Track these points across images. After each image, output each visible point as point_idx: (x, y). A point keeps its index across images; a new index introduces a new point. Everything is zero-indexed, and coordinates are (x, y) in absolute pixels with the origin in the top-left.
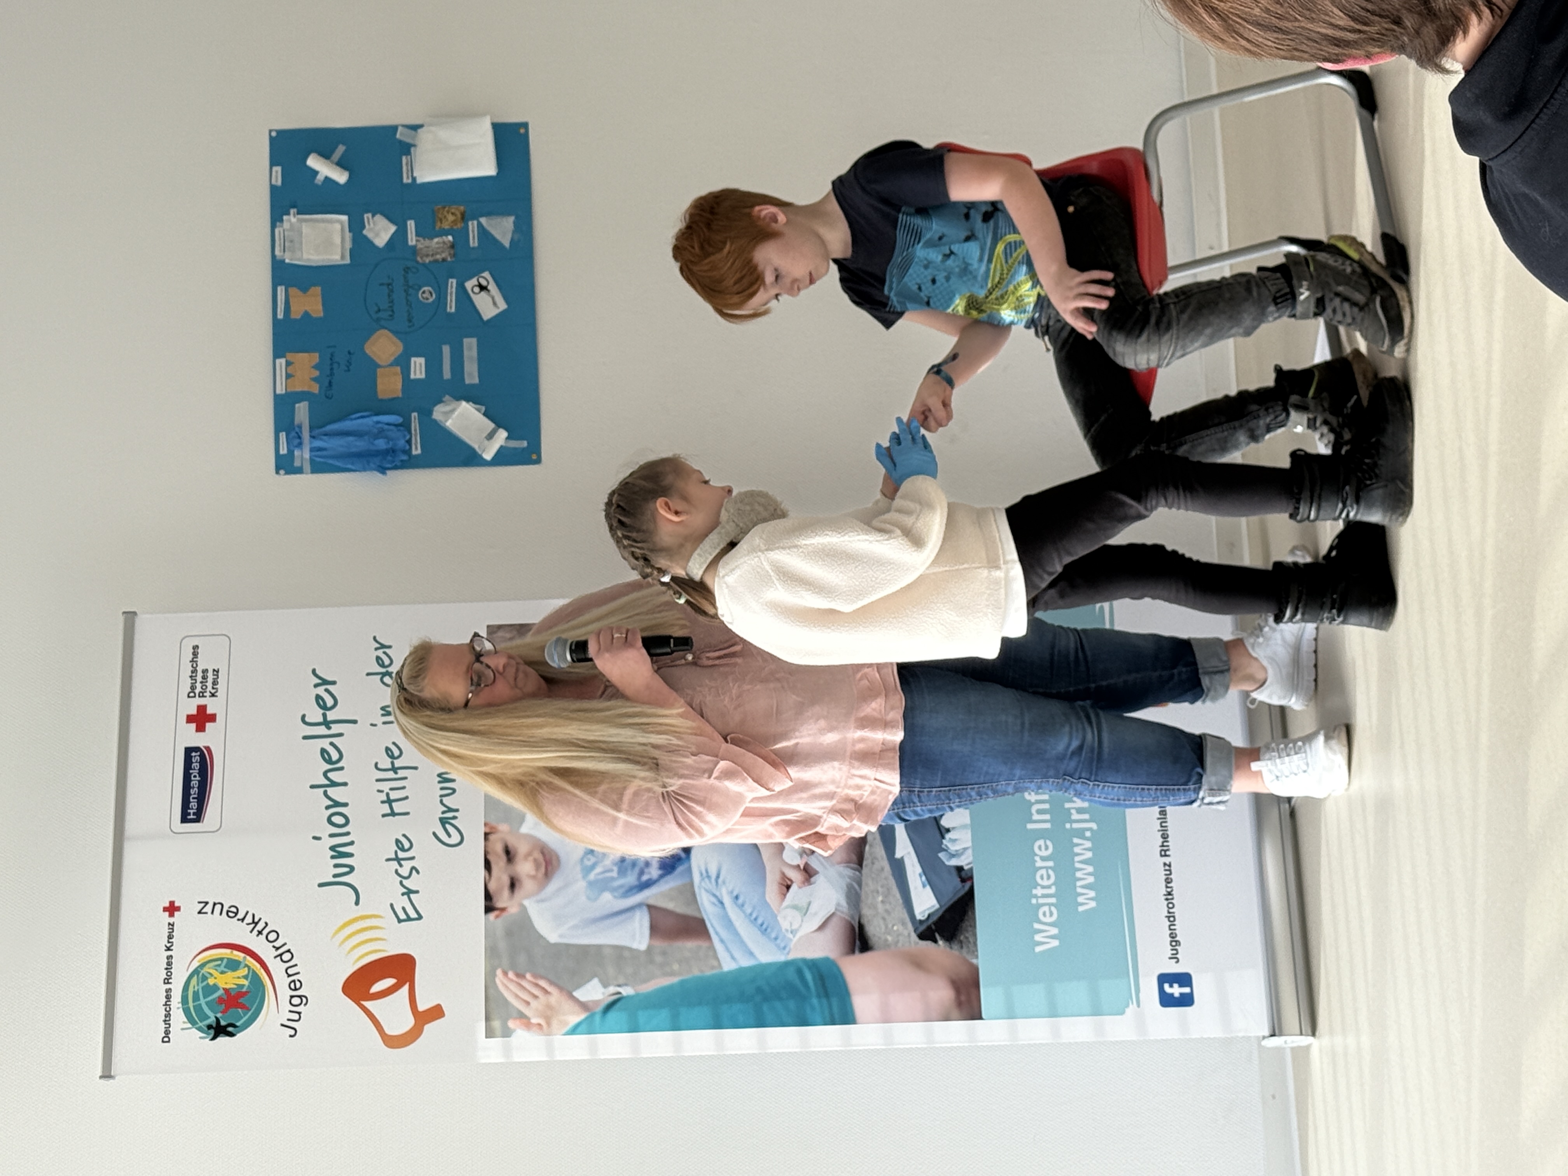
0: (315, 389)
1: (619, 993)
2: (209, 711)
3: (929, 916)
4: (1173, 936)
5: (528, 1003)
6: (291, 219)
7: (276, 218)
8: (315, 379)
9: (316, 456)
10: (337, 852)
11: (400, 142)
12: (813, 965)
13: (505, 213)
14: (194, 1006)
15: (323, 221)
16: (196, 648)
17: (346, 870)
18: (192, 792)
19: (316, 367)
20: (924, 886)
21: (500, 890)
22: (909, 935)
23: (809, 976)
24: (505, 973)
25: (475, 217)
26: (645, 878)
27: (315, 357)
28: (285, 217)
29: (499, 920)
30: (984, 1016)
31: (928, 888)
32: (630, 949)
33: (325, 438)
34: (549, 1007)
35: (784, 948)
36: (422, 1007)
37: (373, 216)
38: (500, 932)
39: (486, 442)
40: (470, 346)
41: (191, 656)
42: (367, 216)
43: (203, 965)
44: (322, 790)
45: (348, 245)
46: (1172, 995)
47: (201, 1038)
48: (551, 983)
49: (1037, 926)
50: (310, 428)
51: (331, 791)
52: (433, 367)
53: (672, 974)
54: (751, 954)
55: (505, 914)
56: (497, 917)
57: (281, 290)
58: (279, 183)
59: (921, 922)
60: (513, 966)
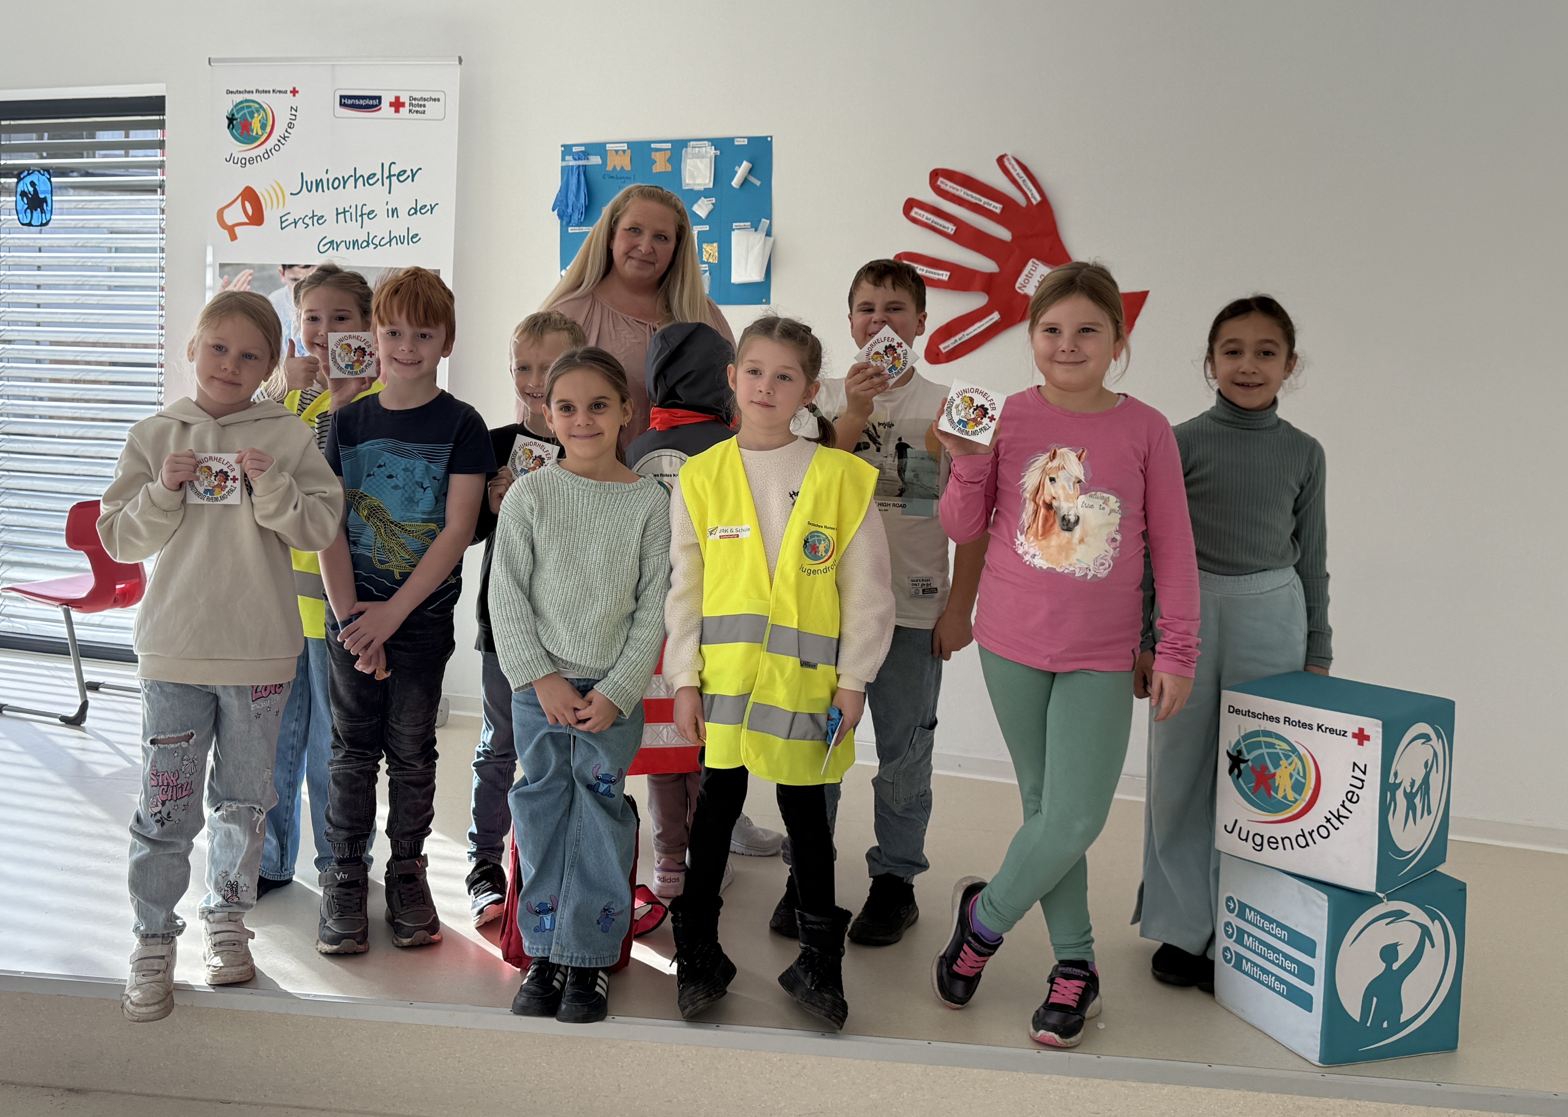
0: (609, 168)
2: (401, 109)
6: (712, 151)
7: (716, 143)
8: (615, 167)
9: (569, 170)
10: (319, 183)
11: (760, 221)
14: (244, 107)
16: (439, 100)
17: (309, 188)
18: (356, 101)
19: (622, 168)
21: (294, 273)
24: (251, 275)
27: (628, 167)
28: (713, 147)
29: (278, 272)
33: (578, 174)
41: (433, 97)
42: (712, 200)
43: (264, 110)
44: (353, 175)
45: (696, 188)
47: (228, 110)
50: (585, 166)
51: (352, 179)
55: (281, 275)
56: (280, 271)
57: (669, 146)
58: (736, 143)
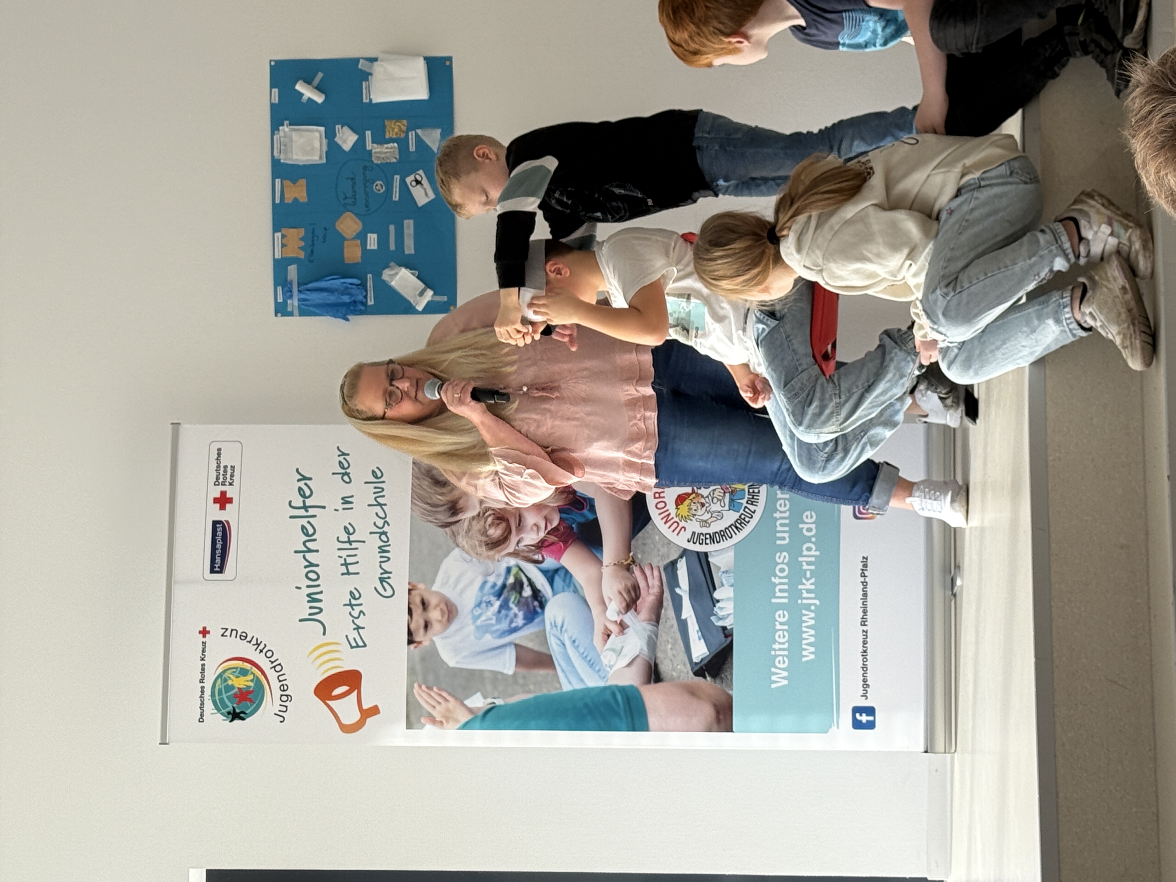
0: (302, 255)
1: (494, 703)
2: (228, 495)
3: (702, 660)
4: (865, 681)
5: (434, 707)
6: (285, 129)
7: (275, 127)
8: (301, 248)
9: (303, 305)
10: (312, 598)
11: (361, 70)
12: (623, 690)
13: (435, 127)
14: (219, 699)
15: (307, 130)
16: (219, 450)
17: (317, 610)
18: (217, 552)
19: (302, 239)
20: (700, 639)
21: (418, 629)
22: (688, 672)
23: (619, 697)
24: (420, 686)
25: (414, 129)
26: (514, 625)
27: (302, 232)
28: (281, 128)
29: (417, 649)
30: (734, 729)
31: (702, 640)
32: (502, 674)
33: (308, 292)
34: (448, 710)
35: (604, 678)
36: (365, 707)
37: (342, 128)
38: (417, 659)
39: (418, 298)
40: (409, 225)
41: (217, 456)
42: (338, 127)
43: (224, 671)
44: (302, 554)
45: (325, 148)
46: (861, 721)
47: (224, 720)
48: (450, 694)
49: (773, 670)
50: (298, 284)
51: (308, 556)
52: (383, 241)
53: (529, 692)
54: (582, 681)
55: (421, 646)
56: (415, 647)
57: (278, 181)
58: (277, 101)
59: (696, 664)
60: (425, 682)
